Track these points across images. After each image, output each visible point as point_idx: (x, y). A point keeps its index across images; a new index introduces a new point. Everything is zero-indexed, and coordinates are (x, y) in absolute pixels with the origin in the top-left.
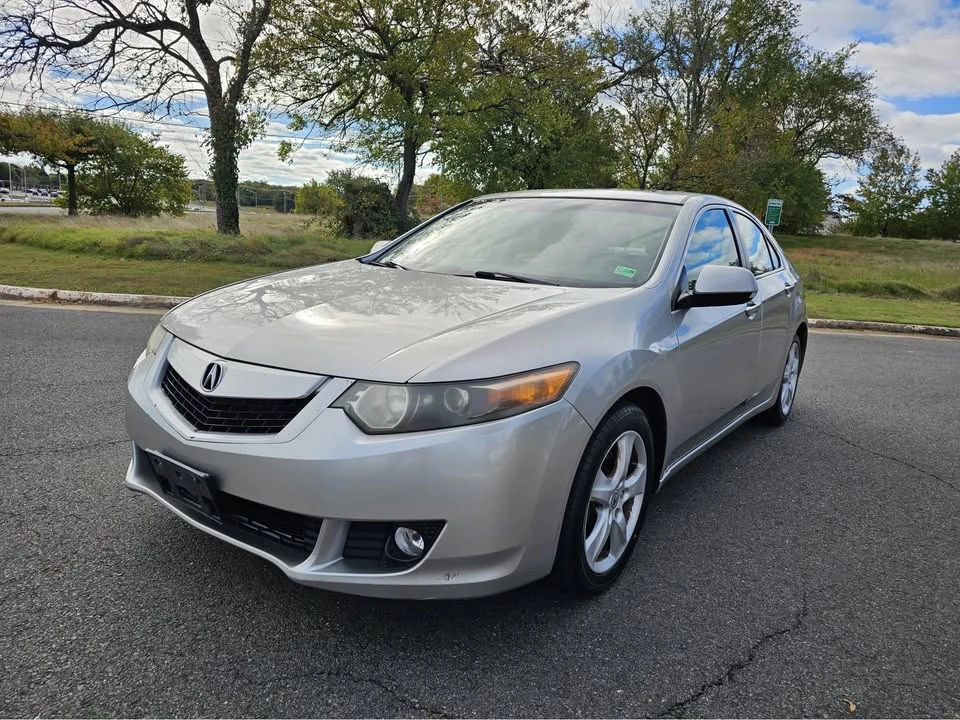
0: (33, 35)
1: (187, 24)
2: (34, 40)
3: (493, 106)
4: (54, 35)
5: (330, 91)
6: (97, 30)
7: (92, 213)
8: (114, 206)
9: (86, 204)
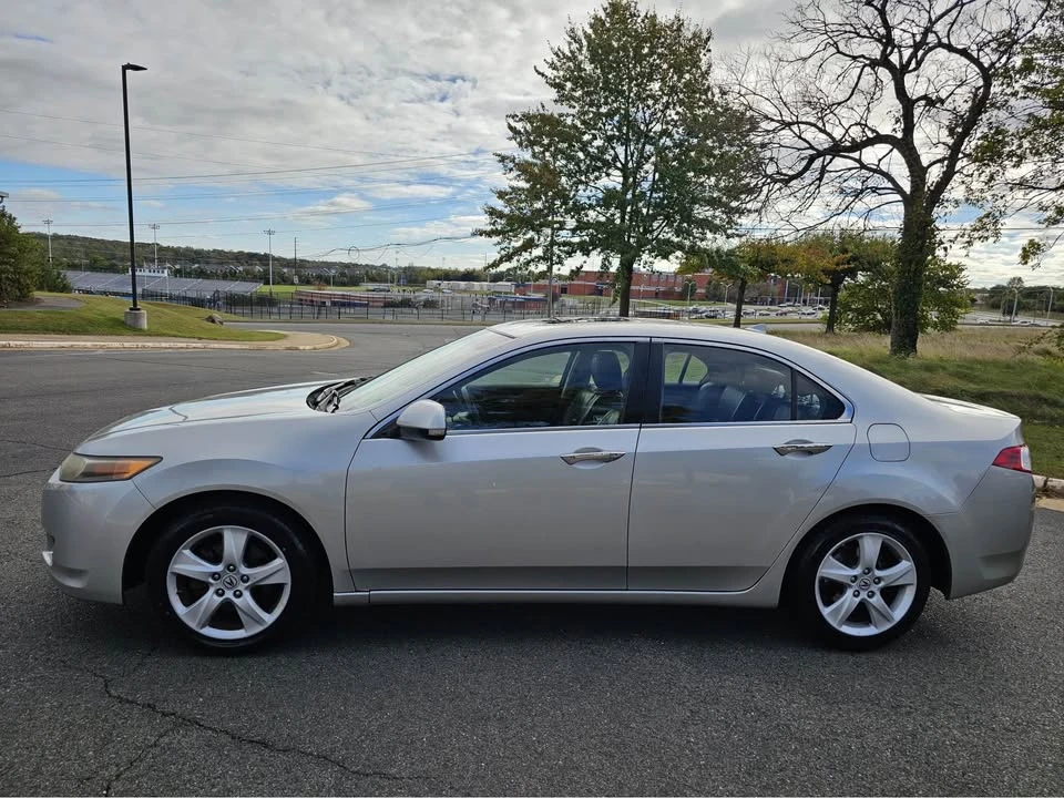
1: (899, 135)
6: (809, 161)
7: (855, 331)
8: (879, 321)
9: (851, 321)
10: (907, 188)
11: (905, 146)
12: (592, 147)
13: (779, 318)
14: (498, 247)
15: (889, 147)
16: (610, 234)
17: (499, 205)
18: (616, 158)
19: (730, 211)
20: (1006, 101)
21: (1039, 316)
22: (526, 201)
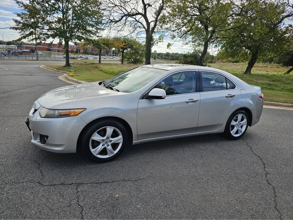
0: (110, 20)
1: (143, 13)
2: (110, 21)
3: (237, 27)
4: (114, 19)
5: (183, 27)
6: (122, 17)
7: (127, 63)
8: (132, 61)
9: (126, 61)
10: (146, 28)
11: (145, 16)
12: (51, 2)
13: (104, 59)
14: (20, 34)
15: (141, 16)
16: (61, 33)
17: (19, 19)
18: (59, 7)
19: (97, 29)
20: (165, 8)
21: (161, 60)
22: (28, 18)
